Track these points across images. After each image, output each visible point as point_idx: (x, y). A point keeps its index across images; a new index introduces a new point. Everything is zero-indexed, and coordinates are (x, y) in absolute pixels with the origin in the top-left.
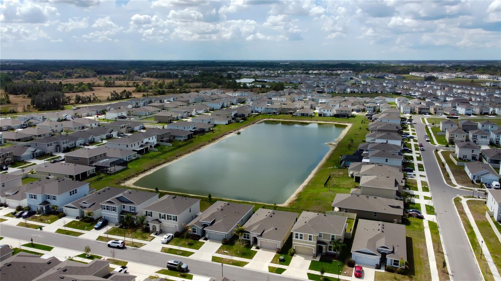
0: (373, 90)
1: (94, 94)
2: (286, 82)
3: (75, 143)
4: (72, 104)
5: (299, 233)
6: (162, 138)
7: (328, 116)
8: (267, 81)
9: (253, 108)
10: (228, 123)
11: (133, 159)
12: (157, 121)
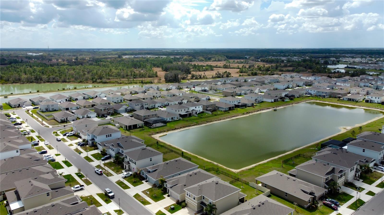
1: (204, 73)
2: (376, 69)
3: (155, 105)
4: (188, 79)
6: (207, 108)
7: (376, 103)
8: (356, 68)
9: (307, 90)
10: (273, 101)
11: (176, 120)
12: (224, 95)
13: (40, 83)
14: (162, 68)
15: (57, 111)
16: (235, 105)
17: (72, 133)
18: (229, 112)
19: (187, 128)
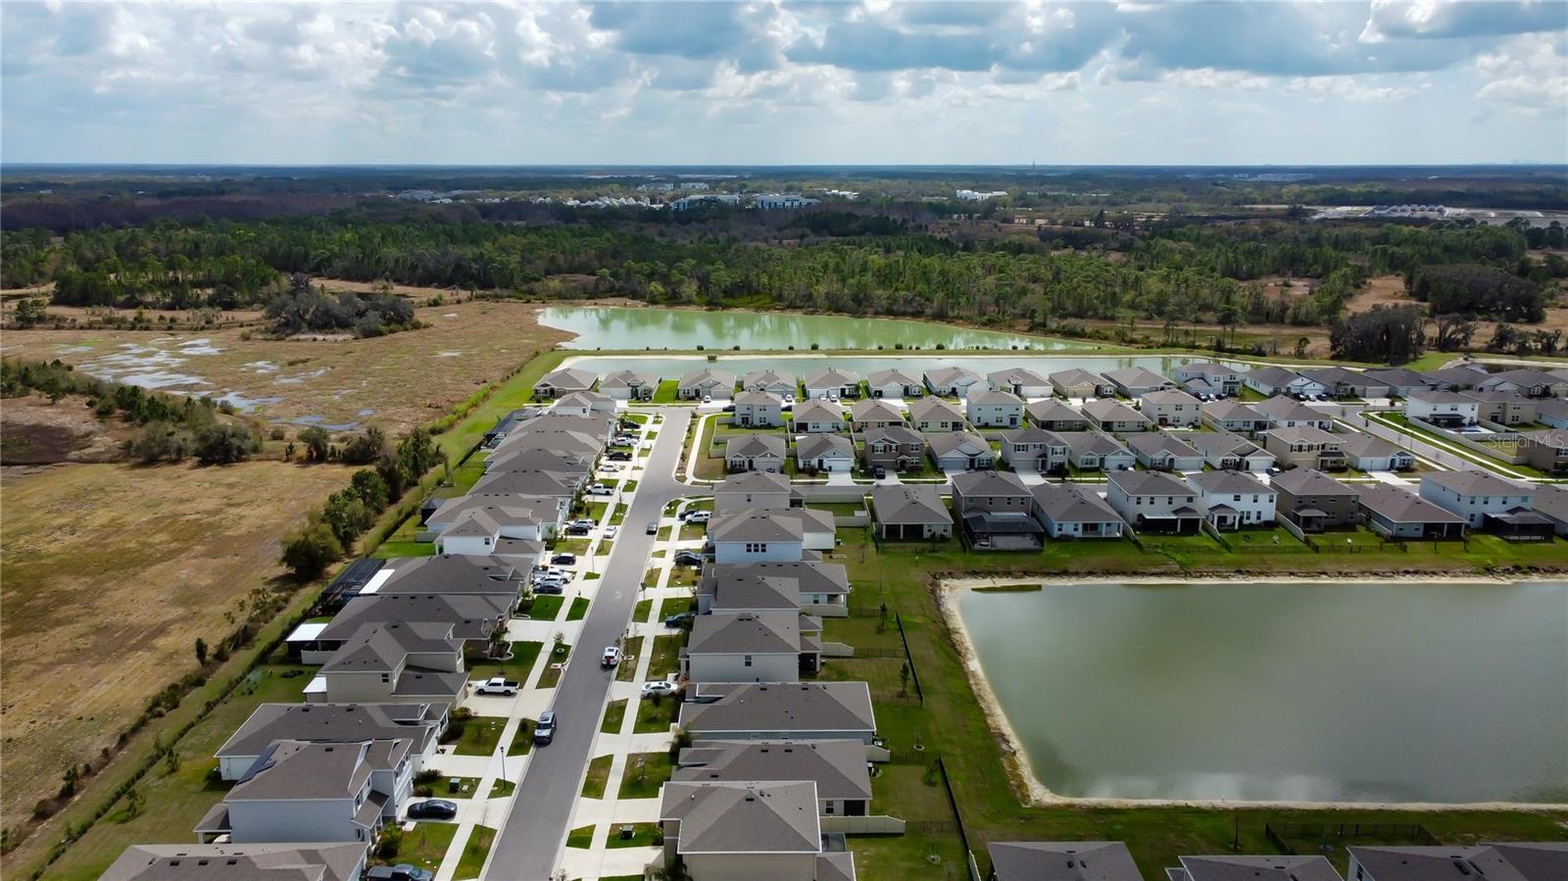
4: (1469, 352)
6: (1303, 507)
11: (1104, 535)
12: (1522, 458)
13: (863, 315)
14: (1409, 282)
15: (775, 428)
16: (1486, 517)
17: (702, 515)
18: (1406, 546)
19: (1118, 577)
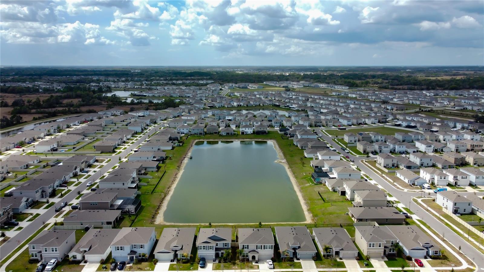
0: (256, 103)
3: (54, 186)
5: (372, 243)
6: (140, 171)
7: (249, 134)
8: (146, 95)
9: (179, 130)
10: (172, 148)
